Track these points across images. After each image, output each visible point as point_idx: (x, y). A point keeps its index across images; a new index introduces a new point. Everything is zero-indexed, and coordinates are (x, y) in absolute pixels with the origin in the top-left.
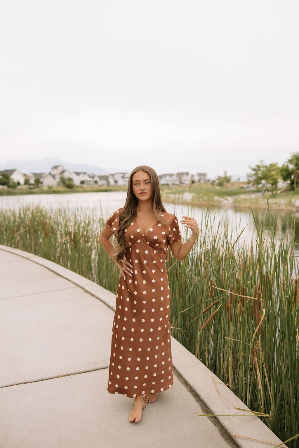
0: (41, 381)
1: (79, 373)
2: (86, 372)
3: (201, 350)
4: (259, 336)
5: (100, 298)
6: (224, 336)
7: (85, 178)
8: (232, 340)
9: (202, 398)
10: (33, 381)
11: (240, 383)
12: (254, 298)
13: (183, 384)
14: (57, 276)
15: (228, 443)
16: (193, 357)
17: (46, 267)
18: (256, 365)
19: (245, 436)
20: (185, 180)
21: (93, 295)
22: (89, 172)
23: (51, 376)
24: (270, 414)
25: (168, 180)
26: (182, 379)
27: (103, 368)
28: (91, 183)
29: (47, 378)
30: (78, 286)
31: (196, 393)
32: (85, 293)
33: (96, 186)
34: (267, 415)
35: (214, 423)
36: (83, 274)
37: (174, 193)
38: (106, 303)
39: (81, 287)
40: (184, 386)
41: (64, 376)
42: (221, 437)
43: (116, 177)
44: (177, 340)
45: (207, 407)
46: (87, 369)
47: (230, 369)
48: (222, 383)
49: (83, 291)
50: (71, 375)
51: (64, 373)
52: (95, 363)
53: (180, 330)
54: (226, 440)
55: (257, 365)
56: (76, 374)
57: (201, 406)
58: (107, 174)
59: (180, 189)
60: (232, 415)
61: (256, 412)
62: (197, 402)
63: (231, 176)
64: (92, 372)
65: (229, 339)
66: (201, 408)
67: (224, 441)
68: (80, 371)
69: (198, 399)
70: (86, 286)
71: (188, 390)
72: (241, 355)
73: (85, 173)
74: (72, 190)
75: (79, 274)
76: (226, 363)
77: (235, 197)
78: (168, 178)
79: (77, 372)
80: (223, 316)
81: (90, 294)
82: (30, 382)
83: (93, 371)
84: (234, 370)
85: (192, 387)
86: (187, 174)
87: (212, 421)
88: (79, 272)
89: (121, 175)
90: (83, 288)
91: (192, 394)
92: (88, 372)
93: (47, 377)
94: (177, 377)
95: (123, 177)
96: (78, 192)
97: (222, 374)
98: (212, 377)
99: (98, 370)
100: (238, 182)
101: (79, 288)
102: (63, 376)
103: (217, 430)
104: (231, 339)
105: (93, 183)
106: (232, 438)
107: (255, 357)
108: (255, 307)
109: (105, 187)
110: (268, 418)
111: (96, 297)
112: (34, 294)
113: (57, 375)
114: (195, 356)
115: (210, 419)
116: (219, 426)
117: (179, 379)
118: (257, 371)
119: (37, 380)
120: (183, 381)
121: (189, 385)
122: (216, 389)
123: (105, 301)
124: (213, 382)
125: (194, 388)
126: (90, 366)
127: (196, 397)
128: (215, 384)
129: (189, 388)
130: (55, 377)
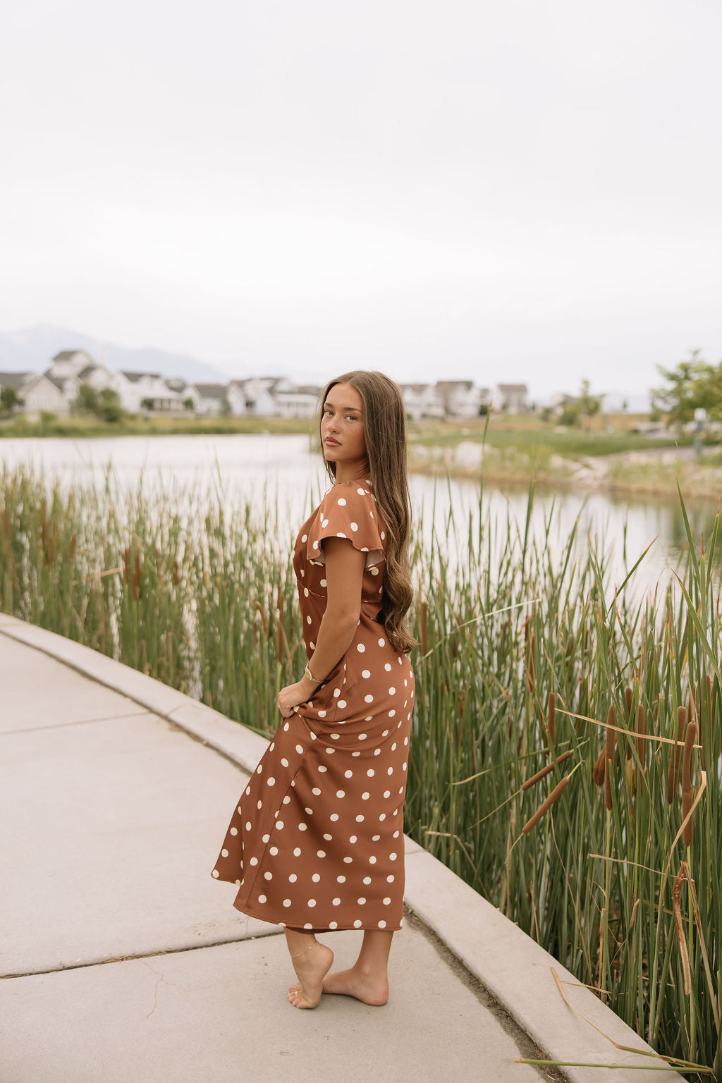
0: (60, 970)
1: (168, 952)
2: (188, 949)
4: (689, 848)
5: (216, 746)
6: (586, 850)
7: (157, 391)
8: (609, 861)
9: (522, 1021)
10: (36, 971)
11: (631, 983)
12: (676, 743)
13: (468, 986)
14: (85, 681)
16: (496, 913)
17: (52, 656)
18: (678, 927)
20: (462, 405)
21: (197, 738)
22: (170, 373)
23: (87, 959)
24: (712, 1068)
26: (465, 973)
27: (236, 938)
28: (174, 406)
29: (78, 964)
30: (150, 710)
31: (503, 1010)
32: (171, 730)
33: (190, 415)
34: (706, 1069)
36: (163, 673)
38: (237, 760)
39: (158, 714)
40: (471, 990)
41: (126, 959)
43: (251, 391)
44: (448, 865)
45: (536, 1046)
46: (192, 942)
47: (603, 951)
48: (578, 982)
49: (165, 725)
50: (146, 956)
51: (126, 952)
52: (214, 925)
53: (455, 840)
55: (681, 928)
56: (160, 953)
57: (520, 1044)
58: (223, 381)
59: (445, 431)
60: (610, 1065)
61: (674, 1060)
62: (508, 1033)
63: (602, 396)
64: (204, 949)
65: (600, 859)
66: (520, 1049)
68: (172, 946)
69: (511, 1026)
70: (173, 711)
71: (480, 1002)
72: (636, 904)
73: (155, 377)
74: (116, 426)
75: (151, 675)
76: (589, 929)
77: (614, 459)
79: (163, 948)
80: (584, 797)
81: (189, 733)
82: (30, 974)
83: (207, 946)
84: (614, 953)
85: (493, 994)
86: (469, 385)
88: (150, 671)
89: (267, 384)
90: (166, 718)
91: (493, 1013)
92: (194, 948)
93: (78, 961)
94: (451, 966)
95: (272, 391)
96: (133, 432)
97: (576, 961)
98: (551, 968)
99: (224, 945)
100: (623, 414)
101: (155, 718)
102: (122, 960)
104: (607, 858)
105: (181, 407)
107: (676, 907)
108: (677, 768)
109: (217, 421)
110: (707, 1077)
111: (205, 742)
112: (22, 731)
113: (106, 955)
114: (500, 910)
115: (545, 1078)
117: (457, 971)
118: (681, 943)
119: (49, 968)
120: (466, 977)
121: (483, 987)
122: (560, 998)
123: (232, 754)
124: (553, 979)
125: (498, 995)
126: (199, 934)
127: (504, 1021)
128: (558, 986)
129: (485, 995)
130: (101, 961)
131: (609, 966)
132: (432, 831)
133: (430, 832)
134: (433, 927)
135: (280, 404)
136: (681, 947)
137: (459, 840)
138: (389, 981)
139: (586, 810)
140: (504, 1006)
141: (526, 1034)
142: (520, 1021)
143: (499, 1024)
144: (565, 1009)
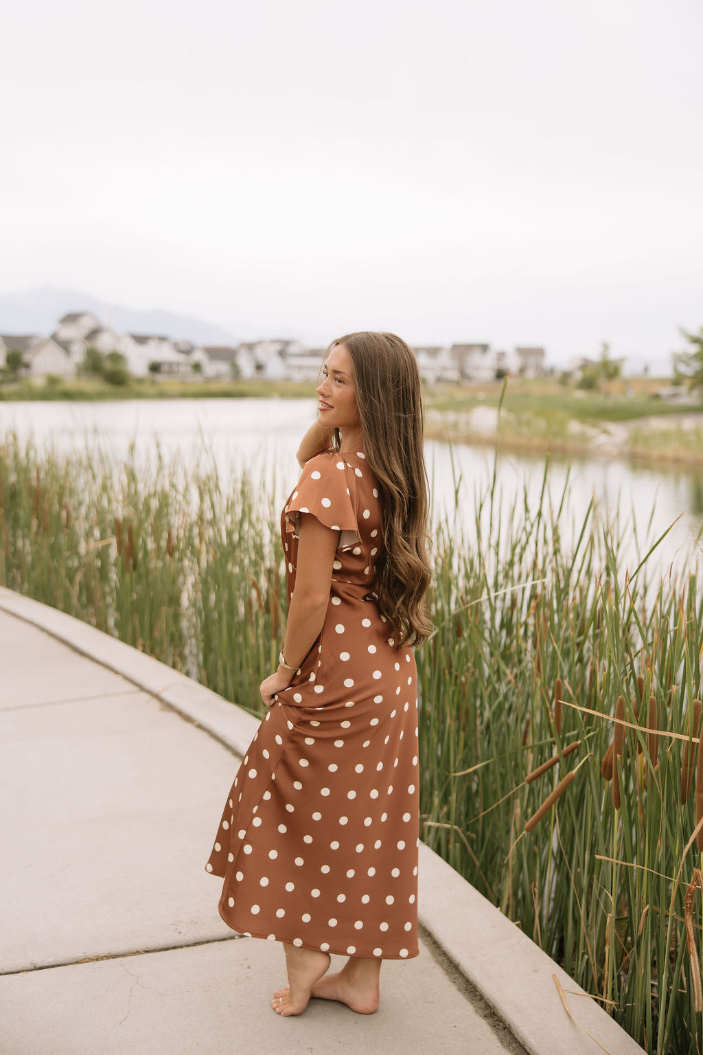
0: (31, 970)
1: (147, 952)
2: (166, 949)
3: (520, 894)
4: (702, 854)
5: (208, 727)
6: (594, 850)
7: (165, 354)
8: (617, 864)
9: (520, 1034)
10: (6, 971)
11: (639, 994)
12: (691, 739)
13: (464, 994)
16: (496, 914)
17: (43, 629)
18: (690, 941)
20: (478, 368)
21: (188, 719)
22: (178, 335)
23: (60, 959)
26: (460, 980)
28: (182, 369)
29: (51, 964)
30: (142, 688)
31: (501, 1021)
32: (162, 709)
33: (198, 378)
36: (157, 650)
38: (229, 743)
39: (150, 693)
40: (467, 998)
41: (102, 958)
43: (261, 354)
44: (447, 860)
46: (171, 941)
47: (609, 950)
48: (582, 991)
49: (156, 704)
50: (123, 956)
51: (102, 951)
52: (196, 923)
53: (455, 831)
55: (693, 941)
56: (138, 953)
58: (233, 344)
59: (460, 395)
62: (504, 1046)
63: (622, 360)
64: (185, 949)
65: (608, 861)
68: (151, 944)
69: (508, 1038)
70: (165, 690)
71: (477, 1012)
72: (645, 910)
73: (163, 339)
74: (122, 390)
75: (144, 651)
76: (595, 932)
77: (633, 425)
79: (141, 947)
80: (591, 792)
81: (180, 713)
83: (188, 946)
84: (621, 954)
85: (490, 1004)
86: (484, 348)
88: (144, 646)
89: (278, 347)
90: (157, 697)
91: (490, 1025)
92: (174, 948)
93: (51, 961)
94: (447, 971)
95: (282, 354)
96: (140, 396)
97: (581, 967)
98: (554, 975)
99: (206, 945)
100: (644, 379)
101: (145, 697)
102: (97, 960)
104: (615, 861)
105: (189, 370)
107: (687, 917)
108: (691, 766)
109: (225, 384)
111: (196, 724)
113: (80, 955)
114: (501, 910)
117: (453, 976)
118: (692, 957)
119: (19, 968)
120: (461, 984)
121: (480, 995)
122: (562, 1008)
123: (226, 737)
124: (554, 987)
125: (496, 1005)
126: (180, 933)
127: (501, 1033)
128: (560, 995)
129: (482, 1004)
130: (74, 961)
131: (616, 975)
132: (432, 821)
133: (429, 823)
134: (428, 928)
135: (291, 367)
136: (692, 961)
137: (460, 831)
138: (380, 988)
139: (593, 807)
140: (501, 1017)
141: (524, 1049)
142: (518, 1034)
143: (496, 1037)
144: (567, 1021)
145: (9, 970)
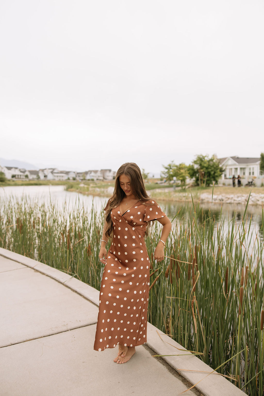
0: (11, 345)
1: (44, 337)
2: (50, 335)
4: (194, 293)
5: (50, 276)
7: (17, 172)
10: (3, 346)
12: (190, 263)
14: (6, 259)
15: (175, 376)
19: (187, 369)
20: (108, 176)
21: (43, 274)
22: (20, 167)
23: (19, 341)
24: (203, 353)
25: (93, 176)
27: (64, 331)
28: (22, 177)
30: (28, 266)
32: (35, 272)
33: (27, 180)
35: (162, 363)
37: (99, 187)
38: (57, 279)
39: (30, 267)
42: (169, 373)
43: (46, 172)
46: (51, 333)
48: (164, 334)
49: (33, 270)
51: (31, 338)
52: (57, 328)
54: (173, 374)
57: (150, 352)
58: (38, 170)
59: (103, 184)
60: (177, 355)
61: (193, 352)
62: (147, 350)
63: (148, 173)
64: (55, 335)
66: (151, 354)
67: (172, 375)
68: (45, 335)
70: (35, 266)
72: (179, 310)
73: (16, 168)
74: (3, 183)
75: (26, 256)
77: (152, 191)
78: (93, 174)
79: (42, 336)
81: (40, 272)
82: (1, 347)
83: (56, 334)
86: (110, 171)
87: (160, 362)
89: (51, 170)
90: (33, 268)
92: (52, 335)
93: (16, 342)
95: (52, 172)
96: (9, 185)
98: (156, 330)
99: (61, 333)
100: (153, 179)
101: (29, 269)
102: (30, 340)
103: (165, 368)
104: (172, 297)
105: (24, 177)
106: (178, 372)
107: (192, 309)
109: (36, 182)
110: (202, 356)
111: (46, 275)
113: (25, 339)
115: (159, 361)
116: (166, 366)
118: (194, 319)
119: (7, 345)
122: (160, 338)
123: (55, 278)
124: (157, 334)
126: (53, 331)
127: (145, 346)
128: (159, 335)
130: (23, 341)
135: (55, 176)
142: (150, 346)
143: (144, 348)
144: (162, 341)
145: (4, 346)
